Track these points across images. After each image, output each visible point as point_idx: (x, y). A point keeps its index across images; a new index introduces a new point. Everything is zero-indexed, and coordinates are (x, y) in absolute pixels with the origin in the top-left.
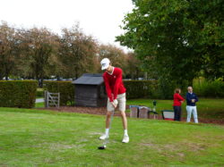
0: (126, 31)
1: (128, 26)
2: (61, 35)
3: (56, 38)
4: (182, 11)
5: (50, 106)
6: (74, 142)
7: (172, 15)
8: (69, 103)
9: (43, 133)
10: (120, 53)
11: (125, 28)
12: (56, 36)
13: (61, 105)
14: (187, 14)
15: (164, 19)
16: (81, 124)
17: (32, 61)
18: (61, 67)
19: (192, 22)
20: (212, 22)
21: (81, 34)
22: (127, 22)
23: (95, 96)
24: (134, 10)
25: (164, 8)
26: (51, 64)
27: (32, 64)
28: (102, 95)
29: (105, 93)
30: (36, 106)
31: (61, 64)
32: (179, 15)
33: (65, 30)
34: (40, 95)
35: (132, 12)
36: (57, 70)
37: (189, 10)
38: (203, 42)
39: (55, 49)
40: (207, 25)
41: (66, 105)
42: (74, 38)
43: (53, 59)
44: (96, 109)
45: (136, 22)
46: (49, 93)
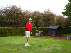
0: (66, 10)
1: (66, 9)
2: (43, 13)
3: (42, 14)
5: (40, 36)
6: (48, 48)
10: (63, 18)
11: (65, 10)
12: (42, 13)
13: (44, 35)
16: (51, 42)
17: (35, 21)
18: (43, 23)
21: (50, 12)
22: (66, 8)
23: (55, 32)
24: (68, 3)
26: (40, 22)
27: (35, 23)
28: (57, 32)
29: (58, 32)
30: (36, 36)
31: (43, 22)
33: (45, 11)
34: (37, 32)
36: (42, 24)
39: (42, 17)
41: (45, 35)
42: (48, 14)
43: (41, 21)
44: (55, 37)
45: (69, 7)
46: (40, 32)
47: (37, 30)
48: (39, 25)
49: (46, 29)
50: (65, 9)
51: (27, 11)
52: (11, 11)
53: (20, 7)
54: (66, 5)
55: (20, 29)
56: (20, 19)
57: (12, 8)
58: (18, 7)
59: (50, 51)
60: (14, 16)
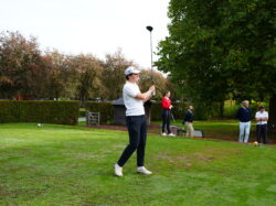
0: (160, 57)
1: (161, 52)
4: (210, 39)
7: (200, 42)
8: (108, 122)
11: (158, 54)
12: (101, 62)
13: (101, 124)
14: (214, 42)
15: (192, 46)
17: (79, 84)
19: (219, 49)
20: (236, 49)
21: (123, 60)
22: (161, 49)
24: (166, 38)
25: (194, 36)
27: (78, 88)
30: (79, 124)
33: (108, 56)
36: (101, 92)
37: (217, 38)
38: (228, 67)
39: (99, 73)
40: (232, 52)
41: (105, 124)
42: (117, 63)
43: (97, 82)
45: (168, 48)
46: (90, 113)
49: (110, 106)
50: (157, 52)
51: (56, 54)
52: (7, 51)
53: (34, 39)
54: (162, 42)
55: (30, 103)
56: (33, 75)
57: (9, 42)
58: (28, 39)
59: (99, 162)
60: (14, 67)
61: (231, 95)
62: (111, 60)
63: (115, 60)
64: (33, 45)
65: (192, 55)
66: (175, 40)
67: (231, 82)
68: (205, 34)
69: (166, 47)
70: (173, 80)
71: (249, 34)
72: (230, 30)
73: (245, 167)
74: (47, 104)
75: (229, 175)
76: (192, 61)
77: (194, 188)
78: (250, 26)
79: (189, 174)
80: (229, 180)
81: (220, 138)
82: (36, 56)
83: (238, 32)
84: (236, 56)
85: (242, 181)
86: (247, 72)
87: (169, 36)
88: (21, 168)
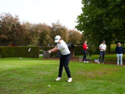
0: (78, 23)
1: (79, 21)
4: (103, 14)
5: (45, 58)
6: (49, 71)
7: (98, 16)
8: (54, 56)
9: (37, 68)
13: (50, 57)
14: (105, 15)
15: (94, 18)
17: (39, 38)
18: (51, 40)
19: (107, 19)
20: (116, 18)
21: (60, 26)
25: (94, 13)
26: (47, 39)
30: (40, 58)
32: (101, 15)
33: (53, 24)
35: (80, 15)
37: (106, 13)
38: (112, 28)
39: (49, 32)
40: (114, 20)
41: (52, 57)
42: (57, 27)
43: (48, 37)
46: (45, 52)
47: (41, 50)
48: (45, 43)
50: (77, 21)
51: (28, 23)
52: (4, 23)
53: (17, 17)
54: (79, 16)
55: (16, 48)
56: (17, 34)
57: (5, 18)
58: (14, 17)
60: (8, 30)
61: (114, 41)
62: (54, 26)
63: (56, 26)
64: (16, 19)
65: (94, 22)
66: (86, 15)
67: (114, 35)
68: (100, 11)
69: (81, 18)
70: (85, 35)
71: (123, 11)
72: (113, 9)
73: (121, 77)
74: (24, 48)
75: (113, 81)
76: (94, 25)
77: (96, 88)
78: (123, 7)
79: (93, 81)
80: (113, 83)
81: (109, 63)
82: (18, 25)
83: (117, 10)
84: (116, 22)
85: (120, 84)
86: (121, 30)
87: (82, 13)
88: (13, 79)
